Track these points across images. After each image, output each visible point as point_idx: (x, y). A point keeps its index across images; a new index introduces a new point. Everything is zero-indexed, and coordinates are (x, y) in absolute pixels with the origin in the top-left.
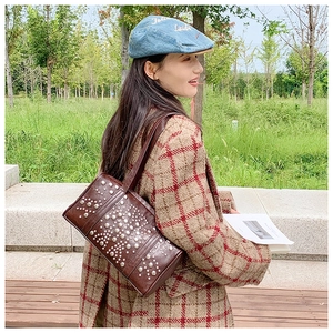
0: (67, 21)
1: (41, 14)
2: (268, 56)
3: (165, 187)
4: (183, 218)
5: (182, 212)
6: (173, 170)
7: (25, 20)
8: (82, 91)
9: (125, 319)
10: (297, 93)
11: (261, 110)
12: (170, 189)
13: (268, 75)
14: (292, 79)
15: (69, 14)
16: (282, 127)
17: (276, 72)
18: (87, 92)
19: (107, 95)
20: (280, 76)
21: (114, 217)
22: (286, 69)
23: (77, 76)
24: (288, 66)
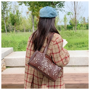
0: (19, 15)
1: (13, 13)
2: (65, 21)
3: (57, 52)
4: (62, 60)
5: (61, 58)
6: (59, 48)
7: (9, 15)
8: (22, 31)
9: (40, 86)
10: (72, 29)
11: (65, 33)
12: (58, 53)
13: (65, 25)
14: (71, 26)
15: (19, 13)
16: (70, 37)
17: (67, 25)
18: (24, 31)
19: (28, 31)
20: (68, 25)
21: (44, 62)
22: (69, 24)
23: (21, 27)
24: (70, 23)
